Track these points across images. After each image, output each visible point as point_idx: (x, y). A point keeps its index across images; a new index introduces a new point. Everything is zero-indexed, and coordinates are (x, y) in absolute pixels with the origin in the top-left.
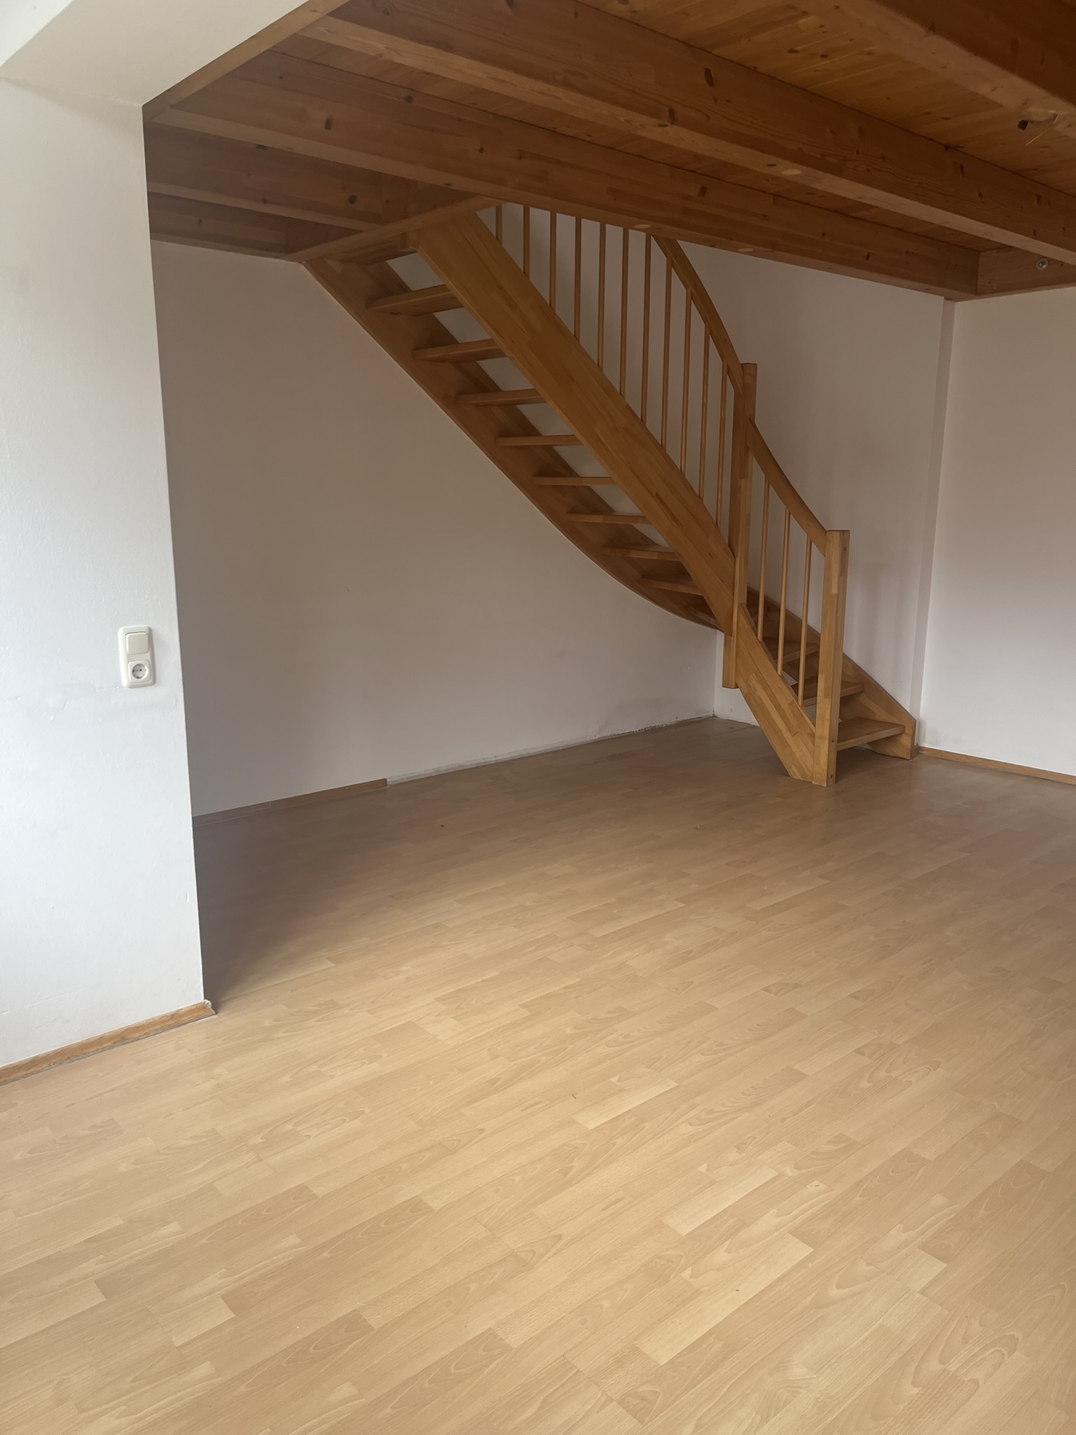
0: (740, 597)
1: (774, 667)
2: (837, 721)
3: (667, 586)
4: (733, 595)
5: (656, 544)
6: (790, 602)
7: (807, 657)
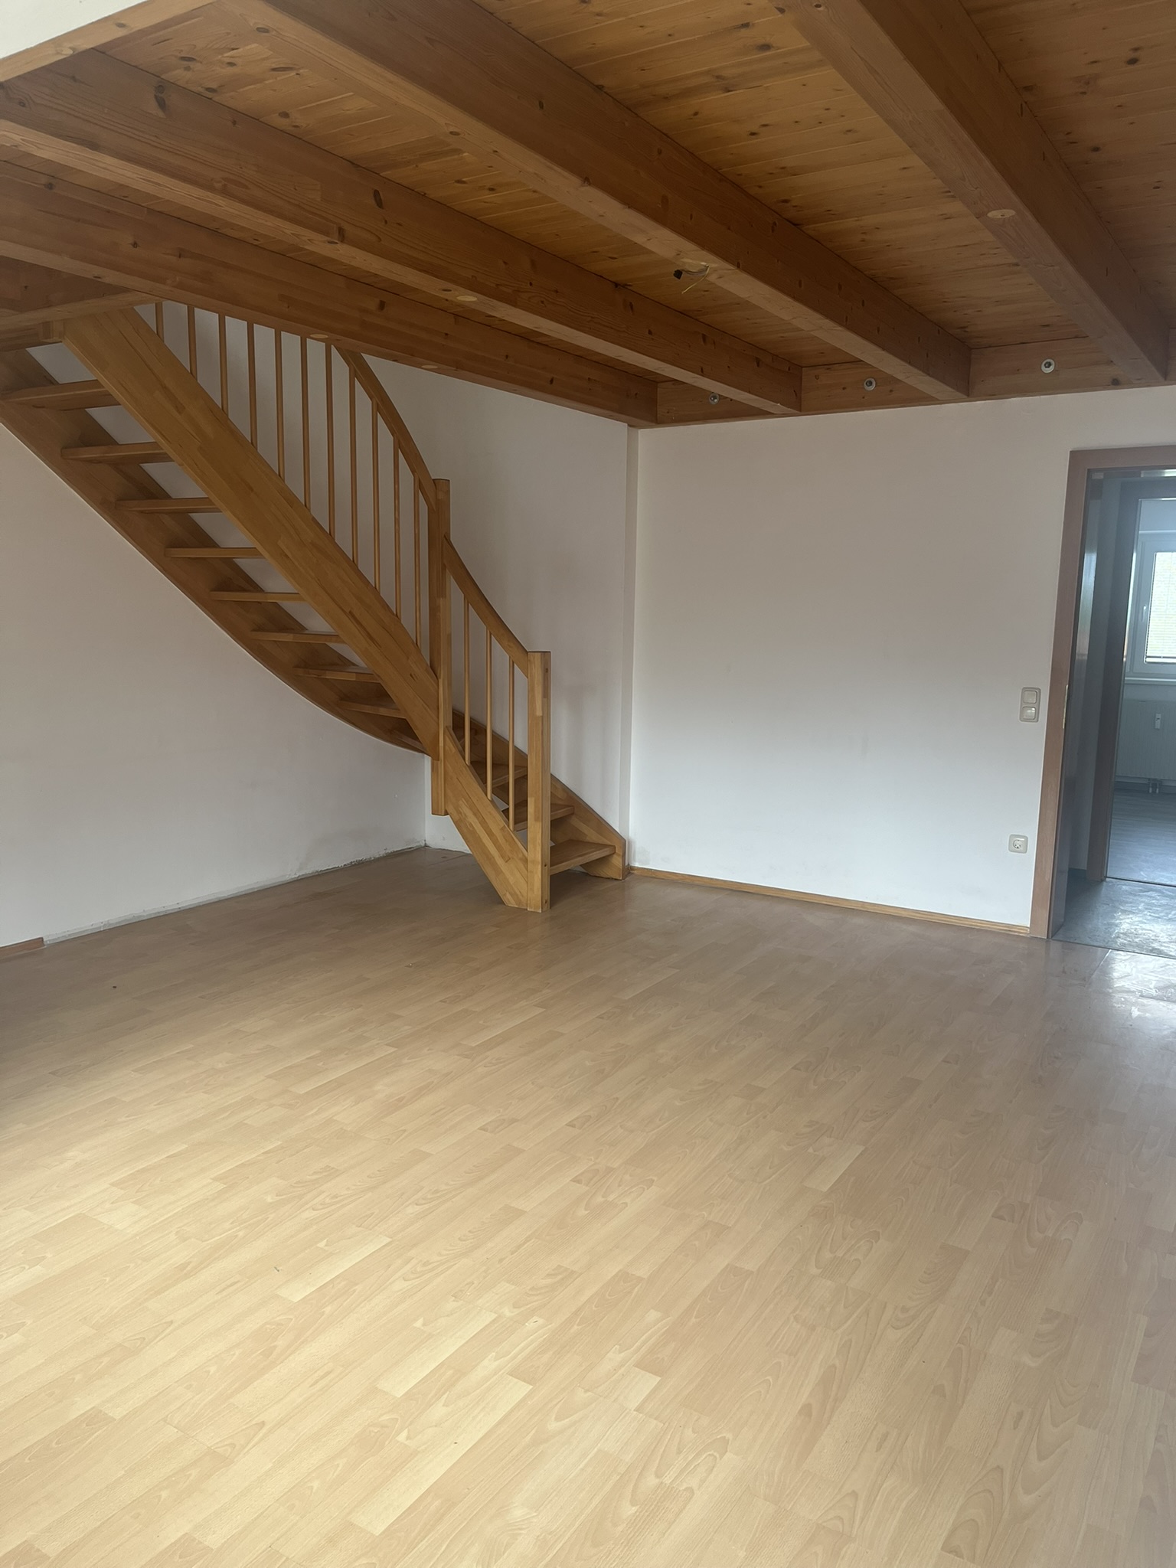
0: (445, 720)
1: (483, 791)
2: (549, 844)
3: (368, 709)
4: (438, 718)
5: (354, 664)
6: (497, 723)
7: (516, 781)
